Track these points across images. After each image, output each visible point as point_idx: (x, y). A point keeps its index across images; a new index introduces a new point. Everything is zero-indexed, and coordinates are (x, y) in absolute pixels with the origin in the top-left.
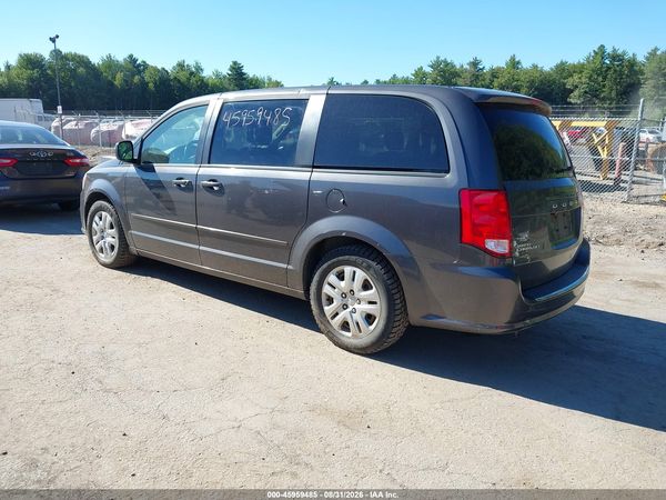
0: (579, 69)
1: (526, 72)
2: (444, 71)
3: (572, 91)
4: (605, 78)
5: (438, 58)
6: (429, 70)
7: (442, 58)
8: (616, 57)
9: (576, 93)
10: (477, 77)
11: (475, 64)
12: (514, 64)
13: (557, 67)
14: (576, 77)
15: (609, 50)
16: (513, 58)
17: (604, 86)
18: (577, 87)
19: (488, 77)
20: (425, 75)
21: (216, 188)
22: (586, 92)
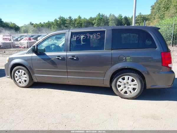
0: (95, 19)
1: (83, 20)
2: (62, 20)
3: (94, 24)
4: (101, 21)
5: (60, 16)
6: (58, 19)
7: (61, 16)
8: (103, 16)
9: (95, 25)
10: (71, 21)
11: (70, 18)
12: (80, 17)
13: (90, 18)
14: (95, 21)
15: (101, 14)
16: (79, 16)
17: (101, 23)
18: (95, 23)
19: (74, 21)
20: (57, 21)
21: (75, 58)
22: (97, 24)
